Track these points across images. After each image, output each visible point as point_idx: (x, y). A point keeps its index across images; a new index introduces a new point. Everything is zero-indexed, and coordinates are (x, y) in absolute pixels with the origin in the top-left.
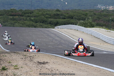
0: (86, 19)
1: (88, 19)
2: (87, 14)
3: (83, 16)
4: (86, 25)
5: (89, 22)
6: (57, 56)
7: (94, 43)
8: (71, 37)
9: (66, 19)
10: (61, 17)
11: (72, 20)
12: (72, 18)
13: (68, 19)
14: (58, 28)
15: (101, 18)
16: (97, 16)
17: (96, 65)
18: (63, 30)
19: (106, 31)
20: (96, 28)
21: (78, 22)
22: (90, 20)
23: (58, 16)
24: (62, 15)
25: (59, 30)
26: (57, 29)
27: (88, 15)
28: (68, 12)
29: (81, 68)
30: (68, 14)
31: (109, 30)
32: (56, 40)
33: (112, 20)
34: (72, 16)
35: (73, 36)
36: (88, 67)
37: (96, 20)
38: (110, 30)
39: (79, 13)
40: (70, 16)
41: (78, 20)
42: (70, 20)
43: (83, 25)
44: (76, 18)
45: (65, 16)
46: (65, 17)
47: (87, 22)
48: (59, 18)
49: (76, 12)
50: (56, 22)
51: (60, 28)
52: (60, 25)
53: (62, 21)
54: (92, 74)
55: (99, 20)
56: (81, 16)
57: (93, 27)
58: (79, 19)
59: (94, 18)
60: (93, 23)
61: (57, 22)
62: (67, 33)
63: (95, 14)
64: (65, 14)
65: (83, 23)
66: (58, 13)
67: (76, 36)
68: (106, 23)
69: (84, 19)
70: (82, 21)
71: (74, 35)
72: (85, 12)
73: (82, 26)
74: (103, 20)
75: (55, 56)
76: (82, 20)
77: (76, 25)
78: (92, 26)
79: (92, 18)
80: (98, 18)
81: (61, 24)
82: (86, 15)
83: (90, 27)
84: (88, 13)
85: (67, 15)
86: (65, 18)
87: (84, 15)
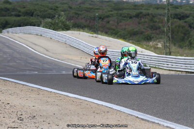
0: (57, 16)
1: (59, 15)
2: (57, 7)
3: (50, 11)
4: (55, 27)
5: (61, 21)
6: (6, 80)
7: (70, 57)
8: (30, 47)
9: (22, 17)
10: (13, 13)
11: (31, 18)
12: (31, 14)
13: (25, 17)
14: (8, 32)
15: (81, 15)
16: (74, 11)
17: (73, 93)
18: (17, 35)
19: (89, 36)
20: (73, 32)
21: (42, 21)
22: (63, 18)
23: (8, 12)
24: (14, 10)
25: (10, 34)
26: (6, 34)
27: (59, 9)
28: (24, 4)
29: (49, 100)
30: (24, 8)
31: (95, 35)
32: (5, 53)
33: (100, 18)
34: (32, 11)
35: (34, 46)
36: (60, 98)
37: (73, 17)
38: (97, 34)
39: (44, 6)
40: (28, 12)
41: (41, 17)
42: (28, 18)
43: (51, 26)
44: (38, 16)
45: (20, 12)
46: (20, 14)
47: (57, 21)
48: (9, 16)
49: (38, 4)
50: (4, 22)
51: (13, 33)
52: (11, 27)
53: (15, 21)
54: (67, 109)
55: (77, 18)
56: (47, 11)
57: (68, 29)
58: (44, 17)
59: (69, 14)
60: (67, 23)
61: (7, 22)
62: (24, 41)
63: (71, 8)
64: (19, 9)
65: (51, 23)
66: (8, 6)
67: (39, 46)
68: (90, 22)
69: (53, 17)
70: (50, 20)
71: (35, 44)
72: (53, 4)
73: (50, 29)
74: (84, 18)
75: (4, 80)
76: (49, 18)
77: (39, 26)
78: (66, 28)
79: (65, 14)
80: (76, 14)
81: (13, 25)
82: (55, 10)
83: (63, 30)
84: (59, 6)
85: (23, 10)
86: (19, 16)
87: (52, 9)
